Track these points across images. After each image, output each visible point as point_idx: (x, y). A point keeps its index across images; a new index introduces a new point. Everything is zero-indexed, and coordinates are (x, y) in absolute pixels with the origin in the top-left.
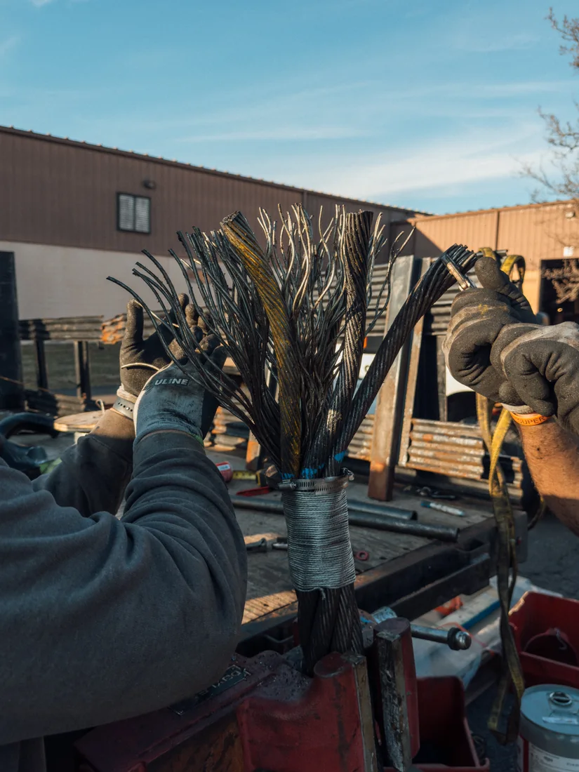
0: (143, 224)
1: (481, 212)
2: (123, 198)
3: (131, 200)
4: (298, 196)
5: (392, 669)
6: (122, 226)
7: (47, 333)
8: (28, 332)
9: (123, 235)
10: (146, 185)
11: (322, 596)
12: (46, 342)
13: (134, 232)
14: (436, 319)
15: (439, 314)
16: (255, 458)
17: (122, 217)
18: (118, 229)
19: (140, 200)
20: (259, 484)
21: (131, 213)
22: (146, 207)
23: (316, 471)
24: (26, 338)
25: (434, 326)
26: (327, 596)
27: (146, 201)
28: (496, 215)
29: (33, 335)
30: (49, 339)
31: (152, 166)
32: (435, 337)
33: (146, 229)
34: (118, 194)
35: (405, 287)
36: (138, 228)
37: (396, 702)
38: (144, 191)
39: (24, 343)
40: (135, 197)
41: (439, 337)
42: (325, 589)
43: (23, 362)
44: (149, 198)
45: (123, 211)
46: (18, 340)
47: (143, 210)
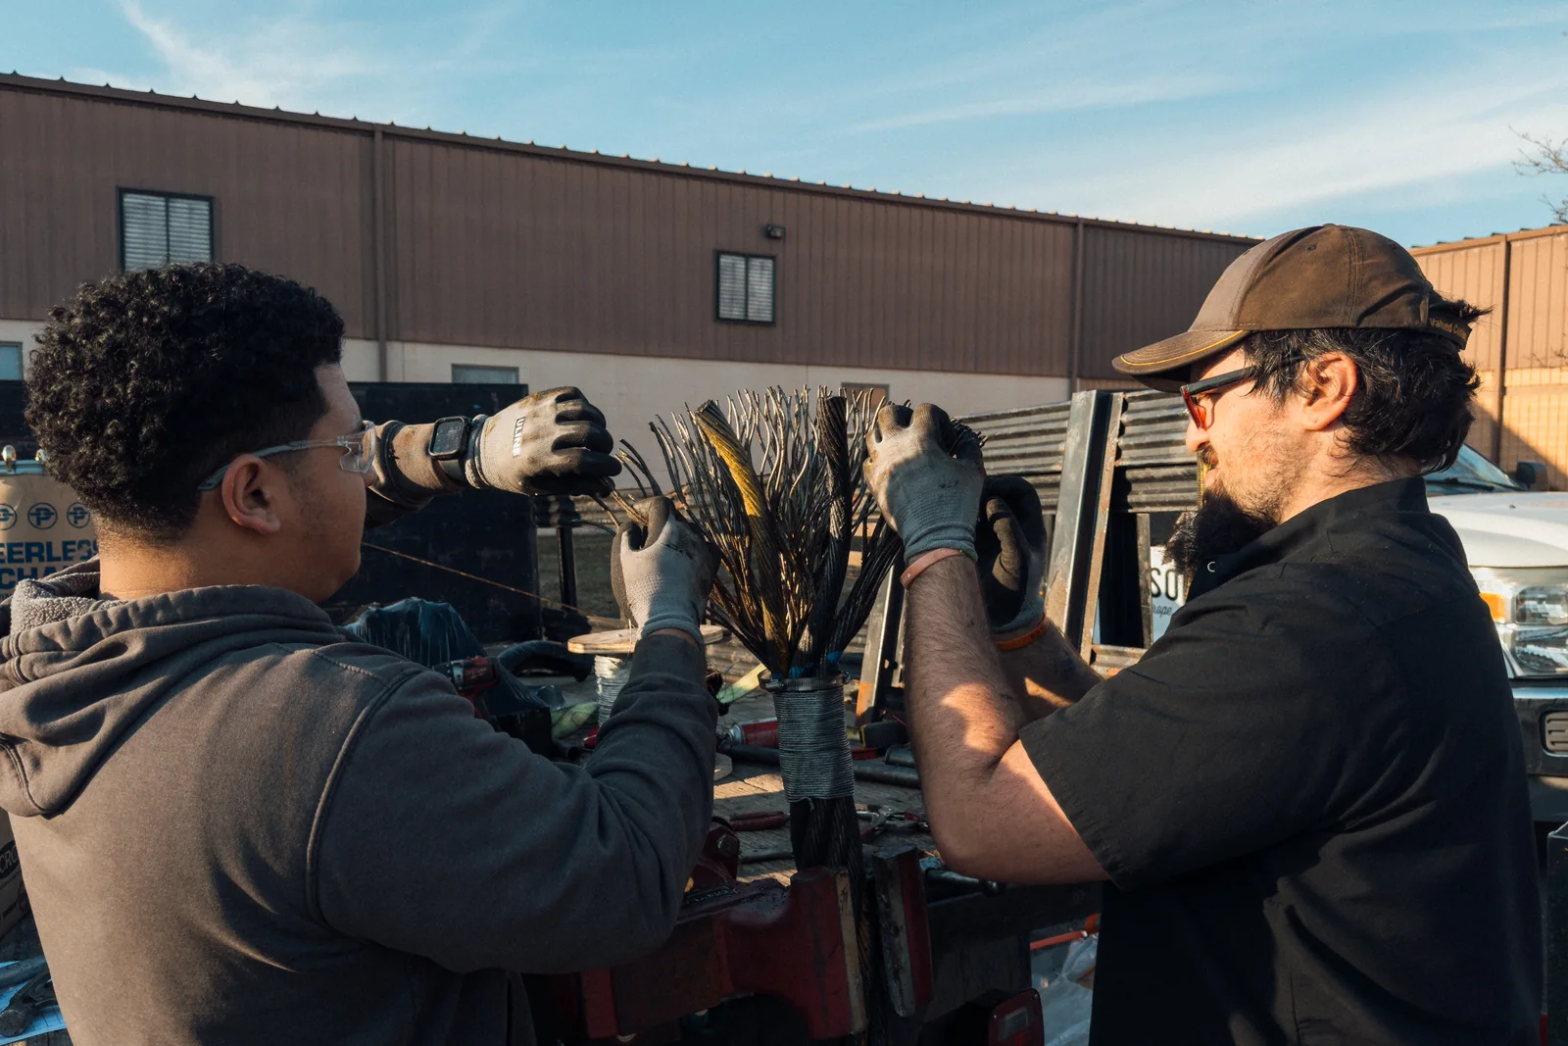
0: (761, 306)
1: (1468, 245)
2: (725, 260)
3: (740, 263)
4: (1064, 232)
5: (886, 892)
6: (724, 312)
7: (577, 515)
8: (549, 515)
9: (724, 329)
10: (769, 234)
11: (810, 807)
12: (575, 530)
13: (746, 322)
14: (1135, 487)
15: (1137, 480)
16: (869, 709)
17: (724, 296)
18: (717, 317)
19: (756, 262)
20: (864, 745)
21: (740, 286)
22: (767, 275)
23: (802, 670)
24: (547, 525)
25: (1131, 498)
26: (815, 807)
27: (769, 263)
28: (1503, 246)
29: (555, 519)
30: (580, 524)
31: (779, 196)
32: (1134, 515)
33: (767, 316)
34: (718, 254)
35: (1083, 439)
36: (752, 316)
37: (892, 931)
38: (765, 246)
39: (541, 531)
40: (748, 256)
41: (1139, 515)
42: (815, 800)
43: (540, 566)
44: (773, 258)
45: (725, 285)
46: (534, 528)
47: (761, 281)
